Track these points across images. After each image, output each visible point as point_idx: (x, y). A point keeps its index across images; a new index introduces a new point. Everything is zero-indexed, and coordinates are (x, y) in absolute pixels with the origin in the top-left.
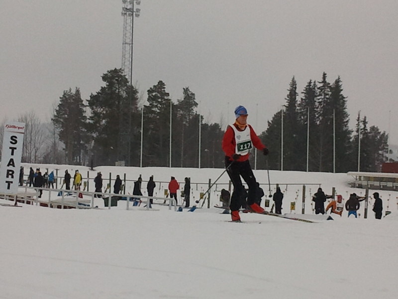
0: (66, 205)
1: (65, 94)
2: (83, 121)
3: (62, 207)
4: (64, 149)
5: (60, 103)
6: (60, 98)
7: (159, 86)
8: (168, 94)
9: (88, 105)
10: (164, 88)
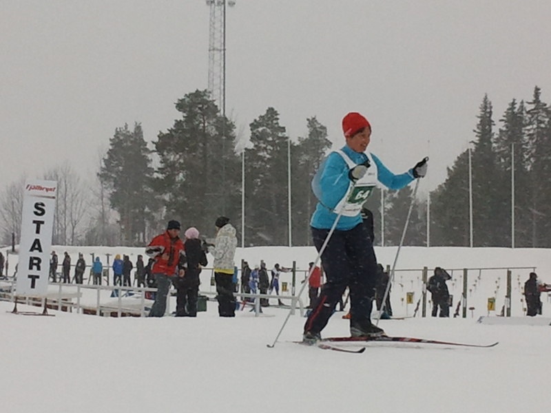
0: (125, 312)
1: (117, 133)
2: (147, 175)
3: (119, 314)
4: (118, 222)
5: (111, 147)
6: (111, 140)
7: (269, 116)
8: (284, 128)
9: (155, 149)
10: (278, 119)
